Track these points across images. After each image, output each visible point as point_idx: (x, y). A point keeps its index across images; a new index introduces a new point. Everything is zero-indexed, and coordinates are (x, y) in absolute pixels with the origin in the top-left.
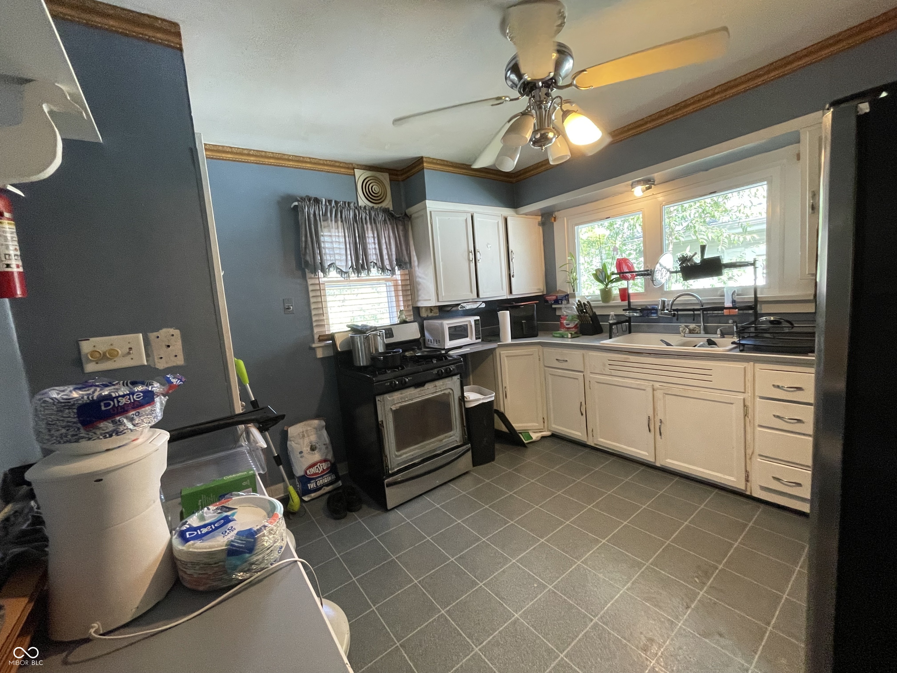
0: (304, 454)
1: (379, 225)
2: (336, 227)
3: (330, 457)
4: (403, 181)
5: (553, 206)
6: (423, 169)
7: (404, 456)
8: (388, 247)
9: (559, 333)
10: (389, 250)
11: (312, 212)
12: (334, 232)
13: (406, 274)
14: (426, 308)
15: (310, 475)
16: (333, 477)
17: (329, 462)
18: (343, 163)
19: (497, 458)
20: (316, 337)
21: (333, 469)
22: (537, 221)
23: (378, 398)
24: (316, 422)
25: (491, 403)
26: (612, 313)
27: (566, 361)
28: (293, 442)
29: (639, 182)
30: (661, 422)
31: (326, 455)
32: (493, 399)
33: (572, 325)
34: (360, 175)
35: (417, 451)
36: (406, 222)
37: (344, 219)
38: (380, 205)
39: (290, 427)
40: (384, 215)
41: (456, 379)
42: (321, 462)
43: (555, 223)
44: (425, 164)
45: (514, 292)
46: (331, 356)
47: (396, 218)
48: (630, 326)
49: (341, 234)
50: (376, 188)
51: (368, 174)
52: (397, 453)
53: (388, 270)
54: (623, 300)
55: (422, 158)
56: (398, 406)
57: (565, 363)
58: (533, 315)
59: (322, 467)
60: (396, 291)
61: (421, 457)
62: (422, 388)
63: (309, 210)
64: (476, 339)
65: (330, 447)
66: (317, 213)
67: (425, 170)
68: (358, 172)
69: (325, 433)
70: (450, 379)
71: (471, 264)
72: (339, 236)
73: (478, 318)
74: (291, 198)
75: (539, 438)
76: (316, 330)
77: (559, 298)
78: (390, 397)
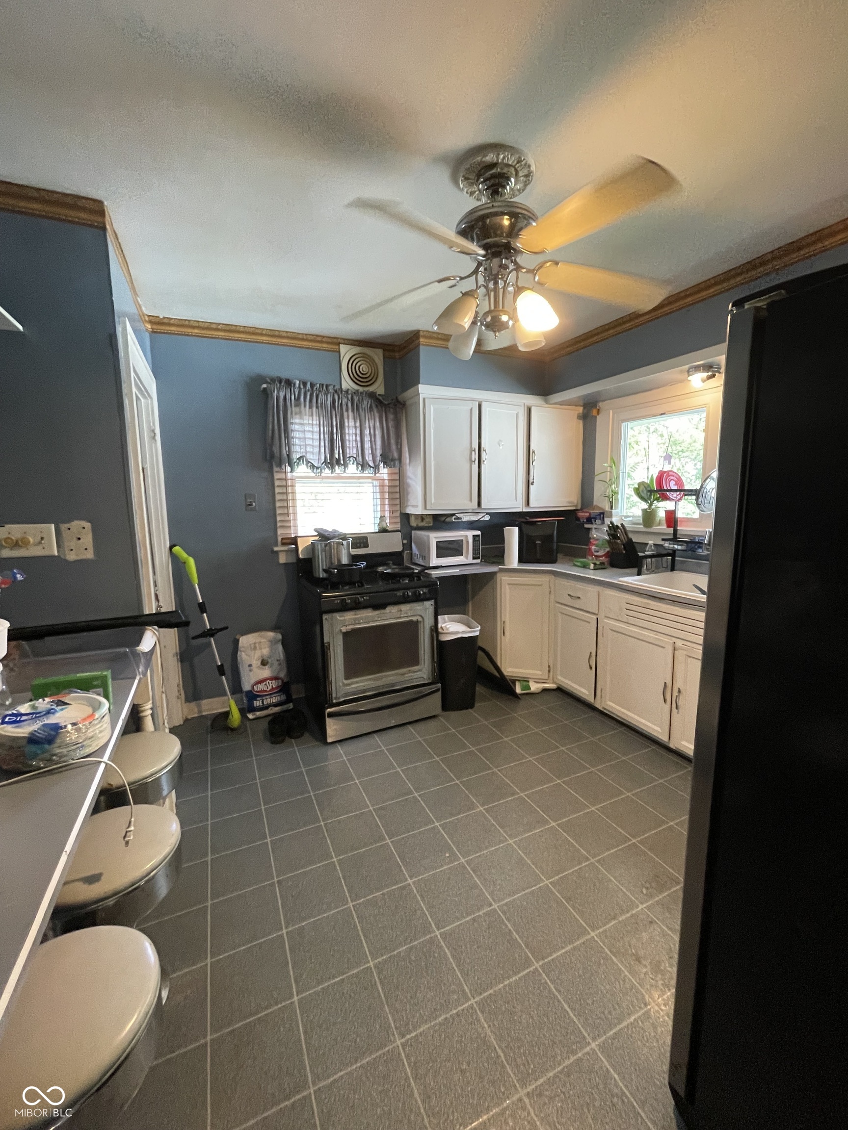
0: (254, 668)
1: (362, 414)
2: (310, 414)
3: (282, 675)
4: (400, 358)
5: (599, 393)
6: (419, 345)
7: (354, 686)
8: (373, 439)
9: (581, 562)
10: (373, 443)
11: (282, 395)
12: (307, 420)
13: (395, 473)
14: (416, 516)
15: (257, 692)
16: (284, 697)
17: (280, 681)
18: (326, 337)
19: (477, 705)
20: (279, 539)
21: (284, 688)
22: (577, 412)
23: (325, 617)
24: (271, 634)
25: (473, 639)
26: (651, 542)
27: (579, 598)
28: (243, 654)
29: (697, 368)
30: (679, 691)
31: (278, 673)
32: (477, 633)
33: (601, 553)
34: (347, 352)
35: (369, 682)
36: (398, 409)
37: (320, 405)
38: (366, 389)
39: (242, 635)
40: (370, 401)
41: (429, 605)
42: (271, 679)
43: (598, 417)
44: (421, 340)
45: (533, 503)
46: (293, 563)
47: (385, 405)
48: (673, 561)
49: (316, 422)
50: (364, 368)
51: (356, 350)
52: (346, 682)
53: (371, 467)
54: (669, 526)
55: (418, 331)
56: (350, 628)
57: (578, 601)
58: (552, 535)
59: (271, 685)
60: (382, 492)
61: (376, 690)
62: (382, 611)
63: (278, 393)
64: (474, 558)
65: (284, 665)
66: (288, 397)
67: (421, 347)
68: (343, 348)
69: (280, 647)
70: (420, 603)
71: (473, 466)
72: (312, 425)
73: (479, 533)
74: (261, 379)
75: (539, 691)
76: (280, 532)
77: (592, 516)
78: (340, 617)
